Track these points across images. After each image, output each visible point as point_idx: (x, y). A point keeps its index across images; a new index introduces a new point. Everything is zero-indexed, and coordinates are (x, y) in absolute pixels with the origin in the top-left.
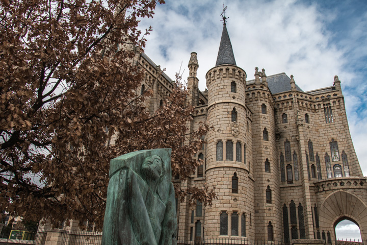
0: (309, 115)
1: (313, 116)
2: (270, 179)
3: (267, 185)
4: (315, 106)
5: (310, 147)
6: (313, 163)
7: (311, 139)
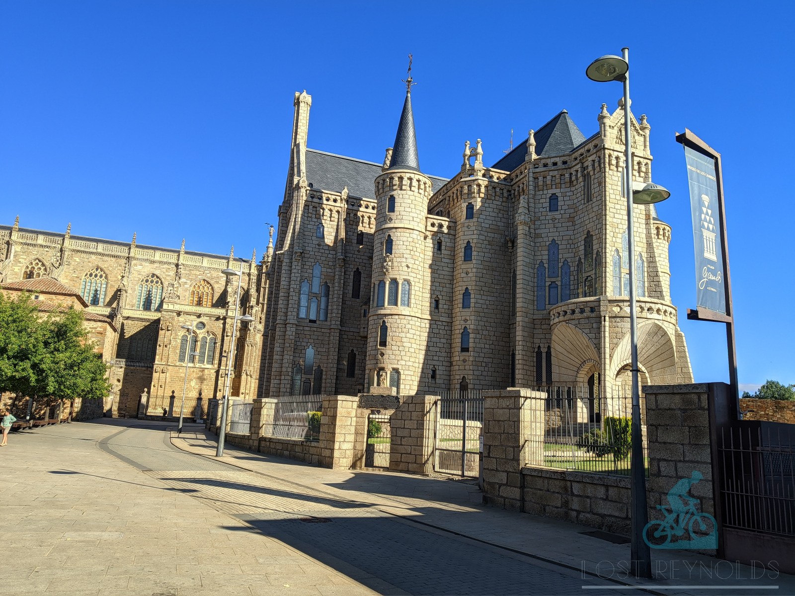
0: (559, 195)
1: (568, 194)
2: (468, 318)
3: (463, 326)
4: (571, 174)
5: (554, 253)
6: (553, 280)
7: (556, 238)
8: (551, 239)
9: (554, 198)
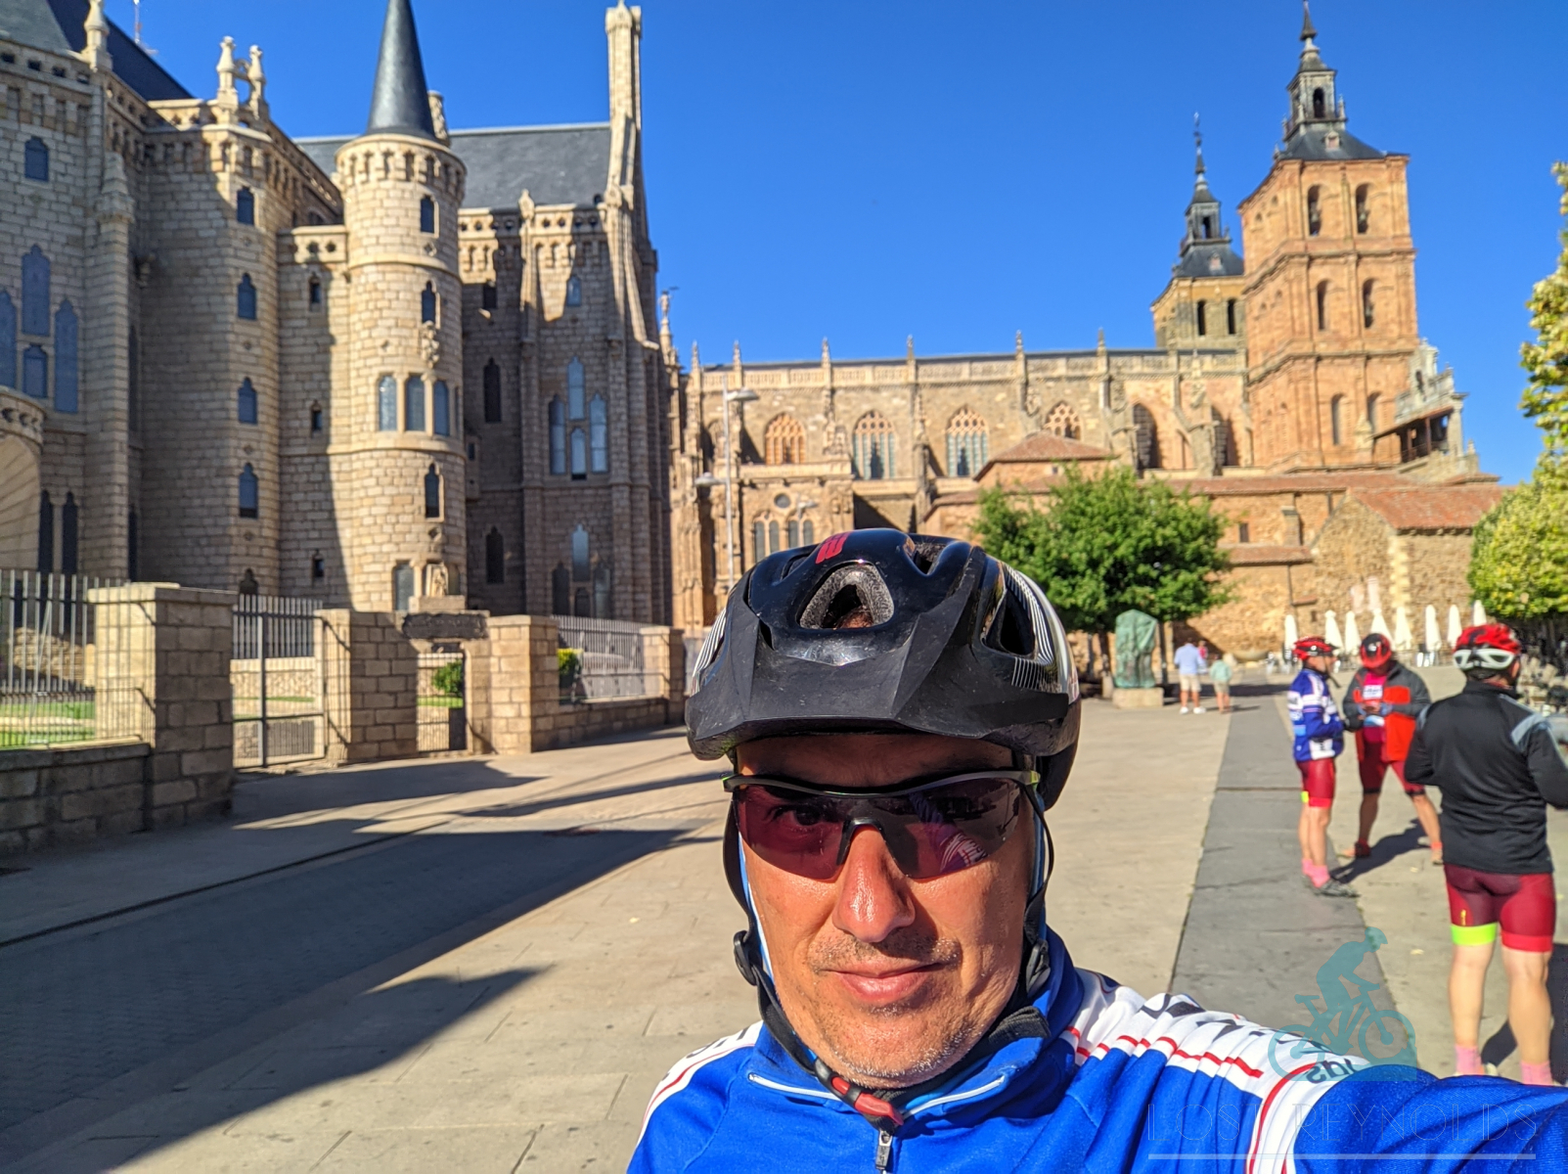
0: (51, 144)
5: (35, 277)
6: (37, 340)
7: (44, 246)
8: (30, 243)
9: (37, 150)
